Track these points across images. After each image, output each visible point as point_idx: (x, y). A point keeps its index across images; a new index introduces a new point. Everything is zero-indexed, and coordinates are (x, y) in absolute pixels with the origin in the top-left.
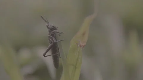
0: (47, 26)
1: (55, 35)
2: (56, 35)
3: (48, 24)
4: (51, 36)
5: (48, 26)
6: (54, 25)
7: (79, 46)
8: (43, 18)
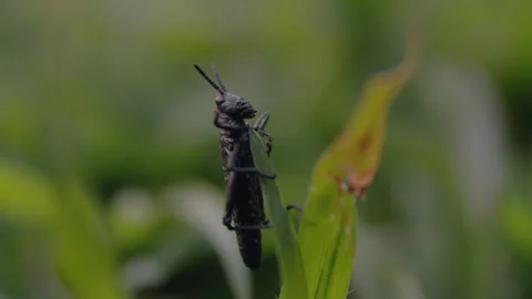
0: (219, 103)
1: (244, 135)
2: (248, 136)
3: (222, 94)
4: (230, 140)
5: (223, 102)
6: (244, 101)
7: (344, 187)
8: (203, 74)
